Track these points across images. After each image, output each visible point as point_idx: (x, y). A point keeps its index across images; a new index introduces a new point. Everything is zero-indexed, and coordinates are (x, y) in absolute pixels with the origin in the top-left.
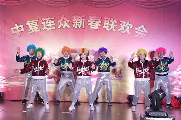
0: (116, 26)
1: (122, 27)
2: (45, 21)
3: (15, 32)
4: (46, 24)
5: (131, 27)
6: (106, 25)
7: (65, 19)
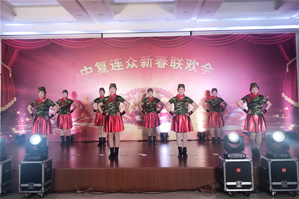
0: (182, 64)
1: (189, 65)
2: (114, 62)
3: (85, 74)
4: (114, 65)
5: (197, 65)
6: (173, 64)
7: (133, 60)
